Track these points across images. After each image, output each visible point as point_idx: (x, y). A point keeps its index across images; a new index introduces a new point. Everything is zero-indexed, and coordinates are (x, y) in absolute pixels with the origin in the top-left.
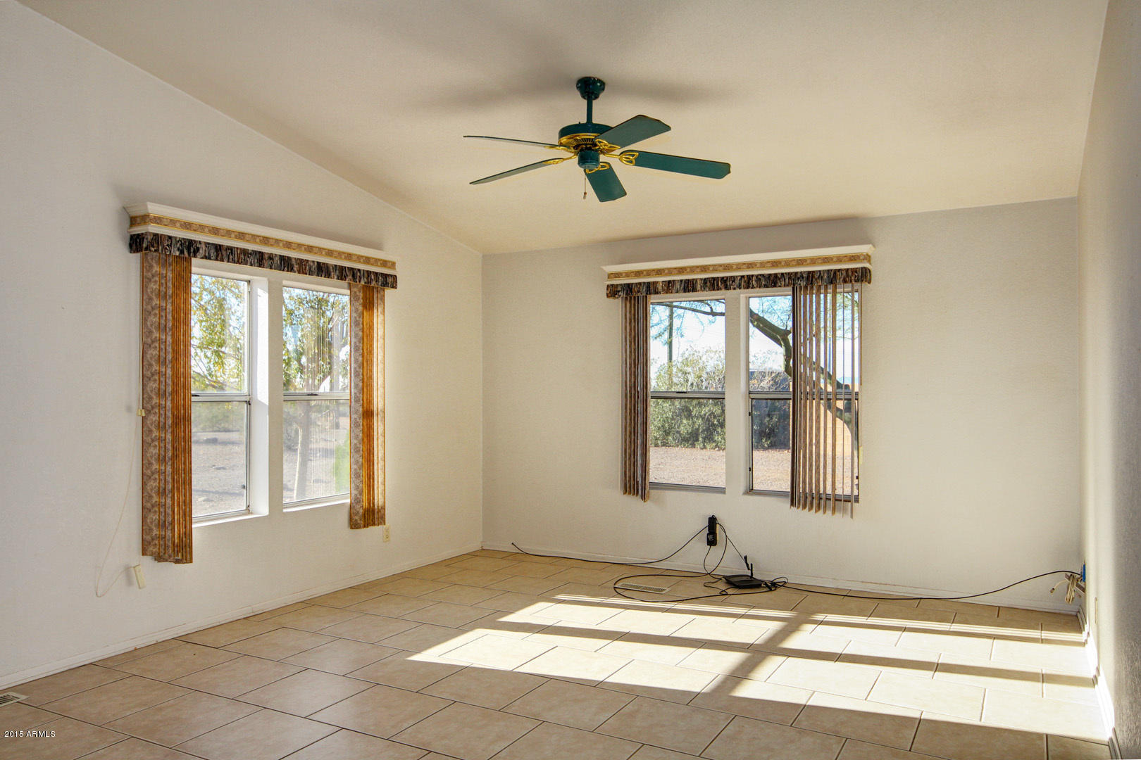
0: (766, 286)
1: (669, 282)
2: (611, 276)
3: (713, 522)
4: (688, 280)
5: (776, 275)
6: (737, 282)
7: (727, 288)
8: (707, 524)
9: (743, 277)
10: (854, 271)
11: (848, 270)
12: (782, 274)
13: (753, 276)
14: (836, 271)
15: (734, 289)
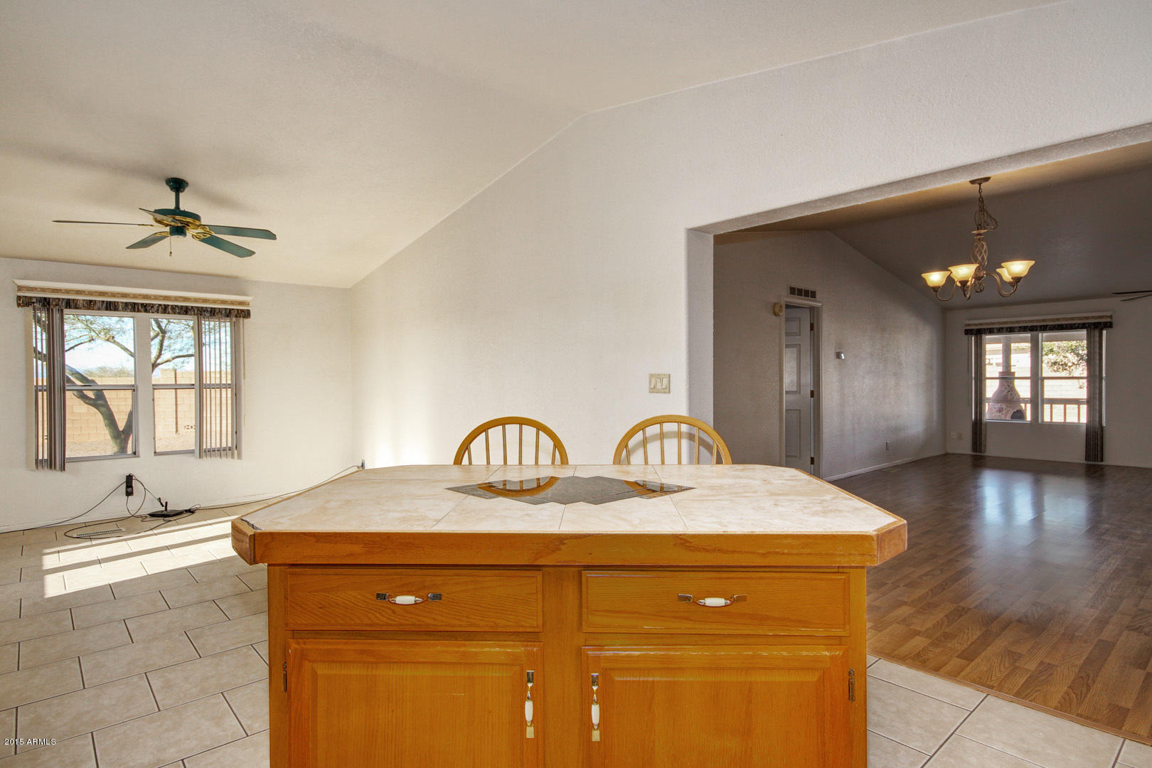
0: (179, 313)
1: (91, 301)
2: (20, 288)
3: (129, 479)
4: (110, 302)
5: (187, 307)
6: (156, 308)
7: (146, 311)
8: (125, 481)
9: (160, 305)
10: (242, 311)
11: (238, 310)
12: (192, 307)
13: (168, 305)
14: (230, 310)
15: (153, 312)
